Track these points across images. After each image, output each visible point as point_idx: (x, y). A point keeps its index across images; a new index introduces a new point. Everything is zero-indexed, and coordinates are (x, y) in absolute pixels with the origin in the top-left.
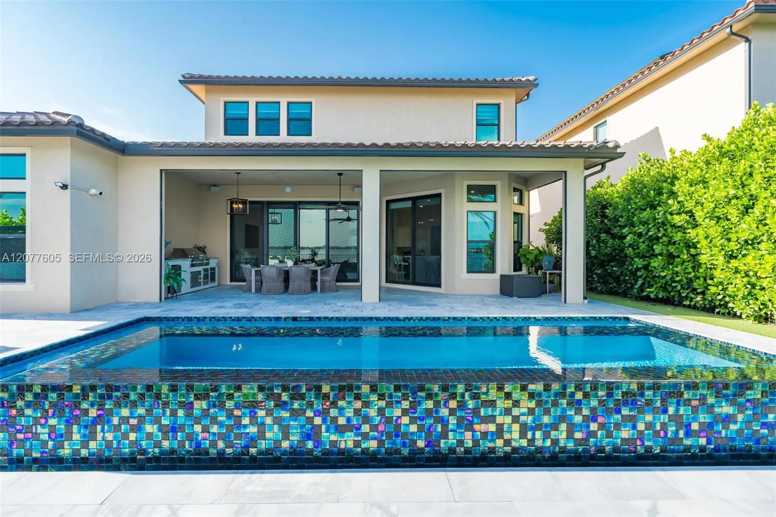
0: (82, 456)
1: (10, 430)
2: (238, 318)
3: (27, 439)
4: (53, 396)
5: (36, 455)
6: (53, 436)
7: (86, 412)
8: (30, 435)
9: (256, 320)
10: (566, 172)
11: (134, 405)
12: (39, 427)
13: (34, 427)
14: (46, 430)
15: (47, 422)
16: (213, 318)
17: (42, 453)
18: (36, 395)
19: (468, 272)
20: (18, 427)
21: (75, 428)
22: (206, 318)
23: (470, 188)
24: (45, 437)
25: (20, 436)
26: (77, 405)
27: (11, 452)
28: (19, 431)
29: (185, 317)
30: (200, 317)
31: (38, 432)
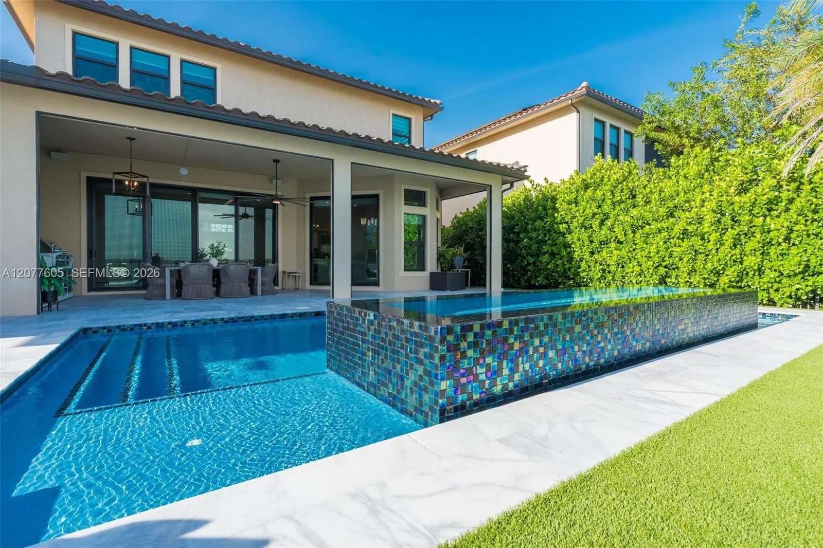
0: (510, 389)
1: (455, 375)
2: (233, 319)
3: (469, 382)
4: (489, 333)
5: (476, 397)
6: (489, 374)
7: (511, 347)
8: (472, 377)
9: (256, 320)
10: (491, 186)
11: (541, 335)
12: (478, 367)
13: (474, 369)
14: (484, 370)
15: (484, 361)
16: (197, 321)
17: (481, 394)
18: (476, 335)
19: (405, 270)
20: (462, 371)
21: (505, 362)
22: (186, 322)
23: (407, 192)
24: (483, 377)
25: (464, 380)
26: (505, 340)
27: (456, 398)
28: (463, 375)
29: (152, 324)
30: (177, 322)
31: (478, 372)
